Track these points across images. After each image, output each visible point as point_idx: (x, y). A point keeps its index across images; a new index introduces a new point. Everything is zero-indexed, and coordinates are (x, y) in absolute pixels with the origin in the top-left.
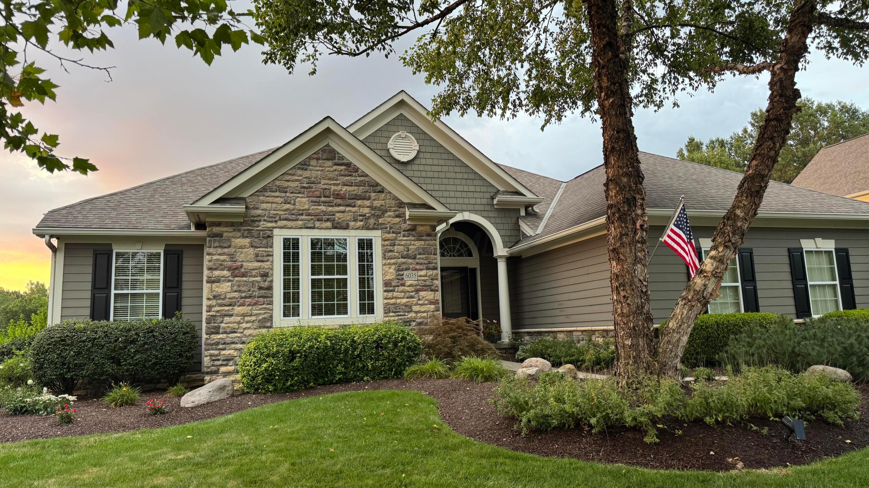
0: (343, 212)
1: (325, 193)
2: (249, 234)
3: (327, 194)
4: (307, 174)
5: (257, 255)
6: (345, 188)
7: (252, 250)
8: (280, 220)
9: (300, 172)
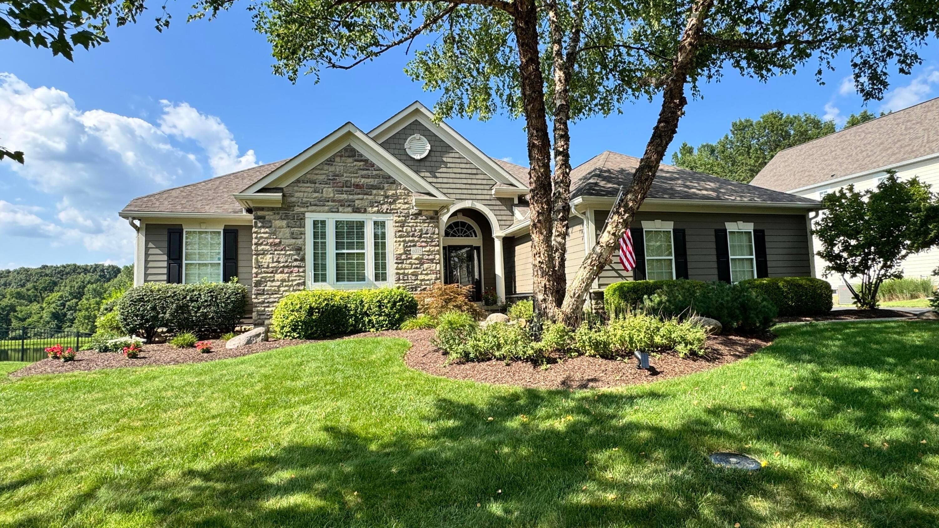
0: (362, 199)
1: (346, 184)
2: (286, 217)
3: (349, 185)
4: (332, 169)
5: (293, 233)
6: (363, 180)
7: (288, 229)
8: (311, 205)
9: (326, 167)
